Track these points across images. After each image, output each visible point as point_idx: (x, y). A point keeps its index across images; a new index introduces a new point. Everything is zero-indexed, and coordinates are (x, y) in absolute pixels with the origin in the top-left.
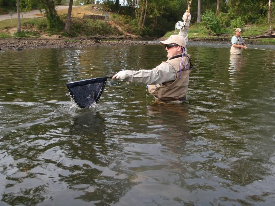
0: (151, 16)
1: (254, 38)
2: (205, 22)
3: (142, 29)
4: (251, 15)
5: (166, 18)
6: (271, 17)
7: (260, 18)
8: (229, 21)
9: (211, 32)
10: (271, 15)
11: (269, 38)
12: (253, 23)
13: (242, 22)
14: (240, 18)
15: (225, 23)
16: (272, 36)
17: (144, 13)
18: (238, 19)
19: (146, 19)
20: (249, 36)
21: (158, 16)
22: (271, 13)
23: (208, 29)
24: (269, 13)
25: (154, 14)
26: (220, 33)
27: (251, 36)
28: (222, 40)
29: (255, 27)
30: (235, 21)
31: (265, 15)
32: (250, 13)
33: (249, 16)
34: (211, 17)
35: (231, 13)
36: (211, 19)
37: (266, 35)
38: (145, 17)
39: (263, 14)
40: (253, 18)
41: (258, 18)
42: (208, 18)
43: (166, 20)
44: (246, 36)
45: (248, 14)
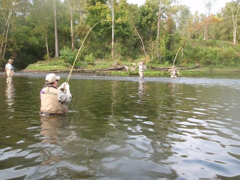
0: (11, 50)
1: (105, 71)
2: (64, 56)
3: (3, 61)
4: (100, 52)
5: (25, 52)
6: (115, 54)
7: (107, 54)
8: (83, 57)
9: (70, 65)
10: (114, 53)
11: (115, 71)
12: (102, 58)
13: (93, 58)
14: (92, 55)
15: (80, 58)
16: (117, 69)
17: (4, 46)
18: (90, 55)
19: (6, 51)
20: (100, 69)
21: (18, 50)
22: (114, 51)
23: (66, 62)
24: (113, 51)
25: (14, 48)
26: (77, 66)
27: (101, 69)
28: (79, 72)
29: (104, 62)
30: (88, 56)
31: (110, 53)
32: (98, 51)
33: (98, 53)
34: (68, 53)
35: (84, 50)
36: (68, 54)
37: (112, 68)
38: (5, 50)
39: (108, 52)
40: (101, 55)
41: (105, 55)
42: (66, 53)
43: (25, 53)
44: (98, 69)
45: (97, 51)
